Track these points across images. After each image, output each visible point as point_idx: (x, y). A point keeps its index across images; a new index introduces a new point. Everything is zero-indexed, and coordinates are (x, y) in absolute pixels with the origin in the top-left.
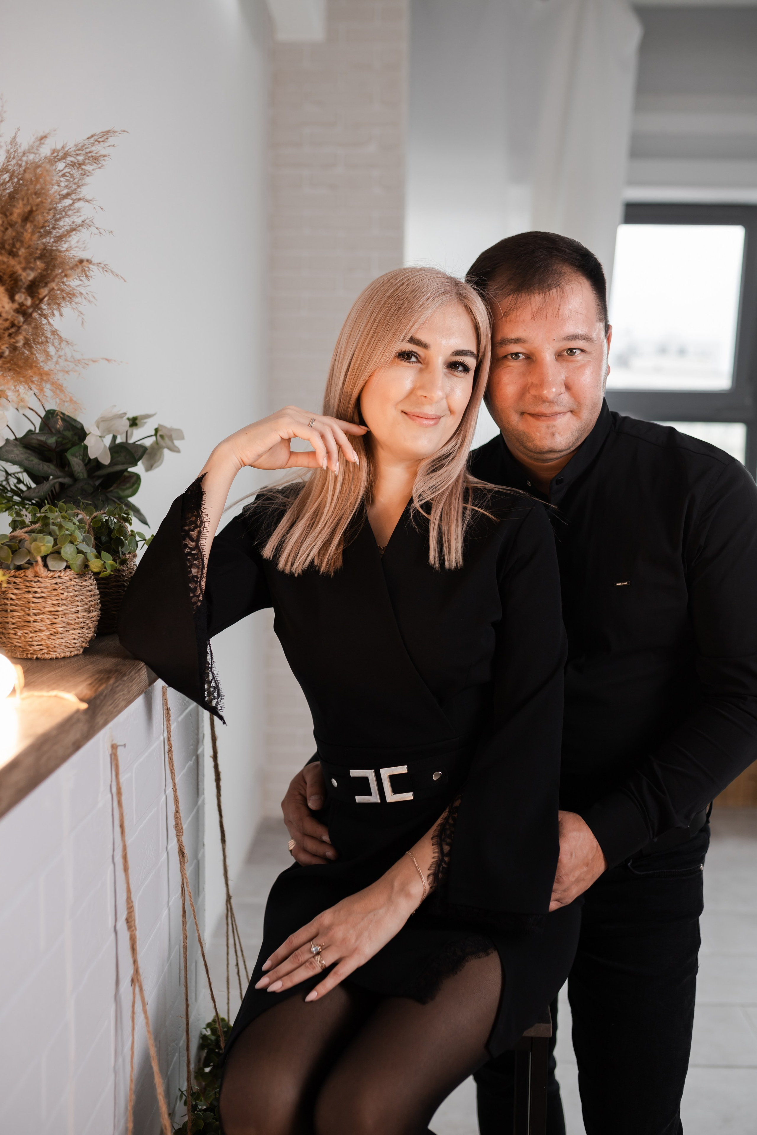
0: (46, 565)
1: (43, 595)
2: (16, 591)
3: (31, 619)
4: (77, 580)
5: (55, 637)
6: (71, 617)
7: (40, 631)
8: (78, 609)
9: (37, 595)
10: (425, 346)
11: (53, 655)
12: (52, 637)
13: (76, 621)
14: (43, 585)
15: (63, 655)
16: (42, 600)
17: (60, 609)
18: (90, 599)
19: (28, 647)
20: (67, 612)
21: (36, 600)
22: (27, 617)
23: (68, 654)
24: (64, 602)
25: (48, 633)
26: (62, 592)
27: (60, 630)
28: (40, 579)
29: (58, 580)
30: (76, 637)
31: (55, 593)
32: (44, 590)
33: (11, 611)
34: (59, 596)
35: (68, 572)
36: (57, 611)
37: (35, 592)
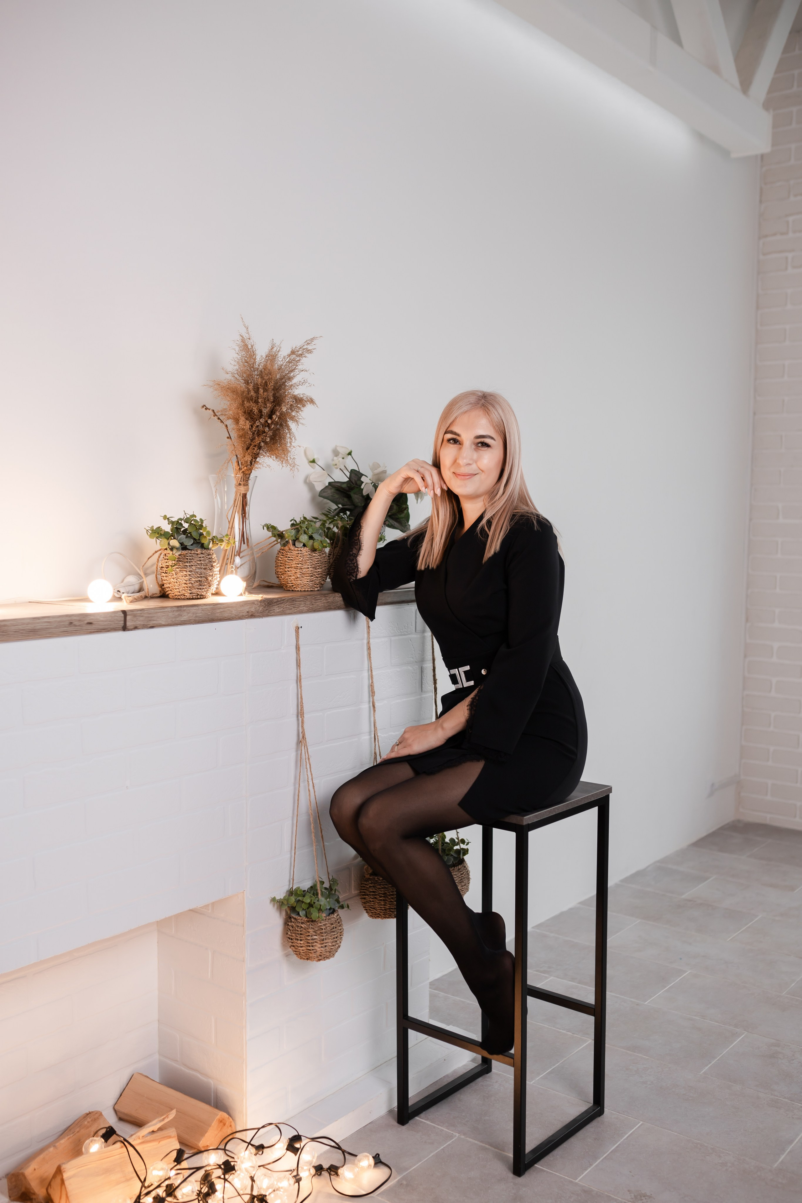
0: (294, 545)
1: (292, 559)
2: (282, 557)
3: (286, 570)
4: (309, 553)
5: (297, 580)
6: (304, 570)
7: (291, 576)
8: (308, 566)
9: (289, 559)
10: (458, 435)
11: (299, 589)
12: (296, 579)
13: (307, 572)
14: (292, 554)
15: (303, 589)
16: (291, 561)
17: (298, 566)
18: (316, 562)
19: (287, 584)
20: (302, 567)
21: (288, 561)
22: (285, 569)
23: (307, 589)
24: (301, 563)
25: (294, 577)
26: (300, 558)
27: (298, 576)
28: (291, 551)
29: (300, 552)
30: (308, 581)
31: (297, 558)
32: (292, 556)
33: (280, 566)
34: (298, 560)
35: (305, 548)
36: (297, 567)
37: (289, 557)
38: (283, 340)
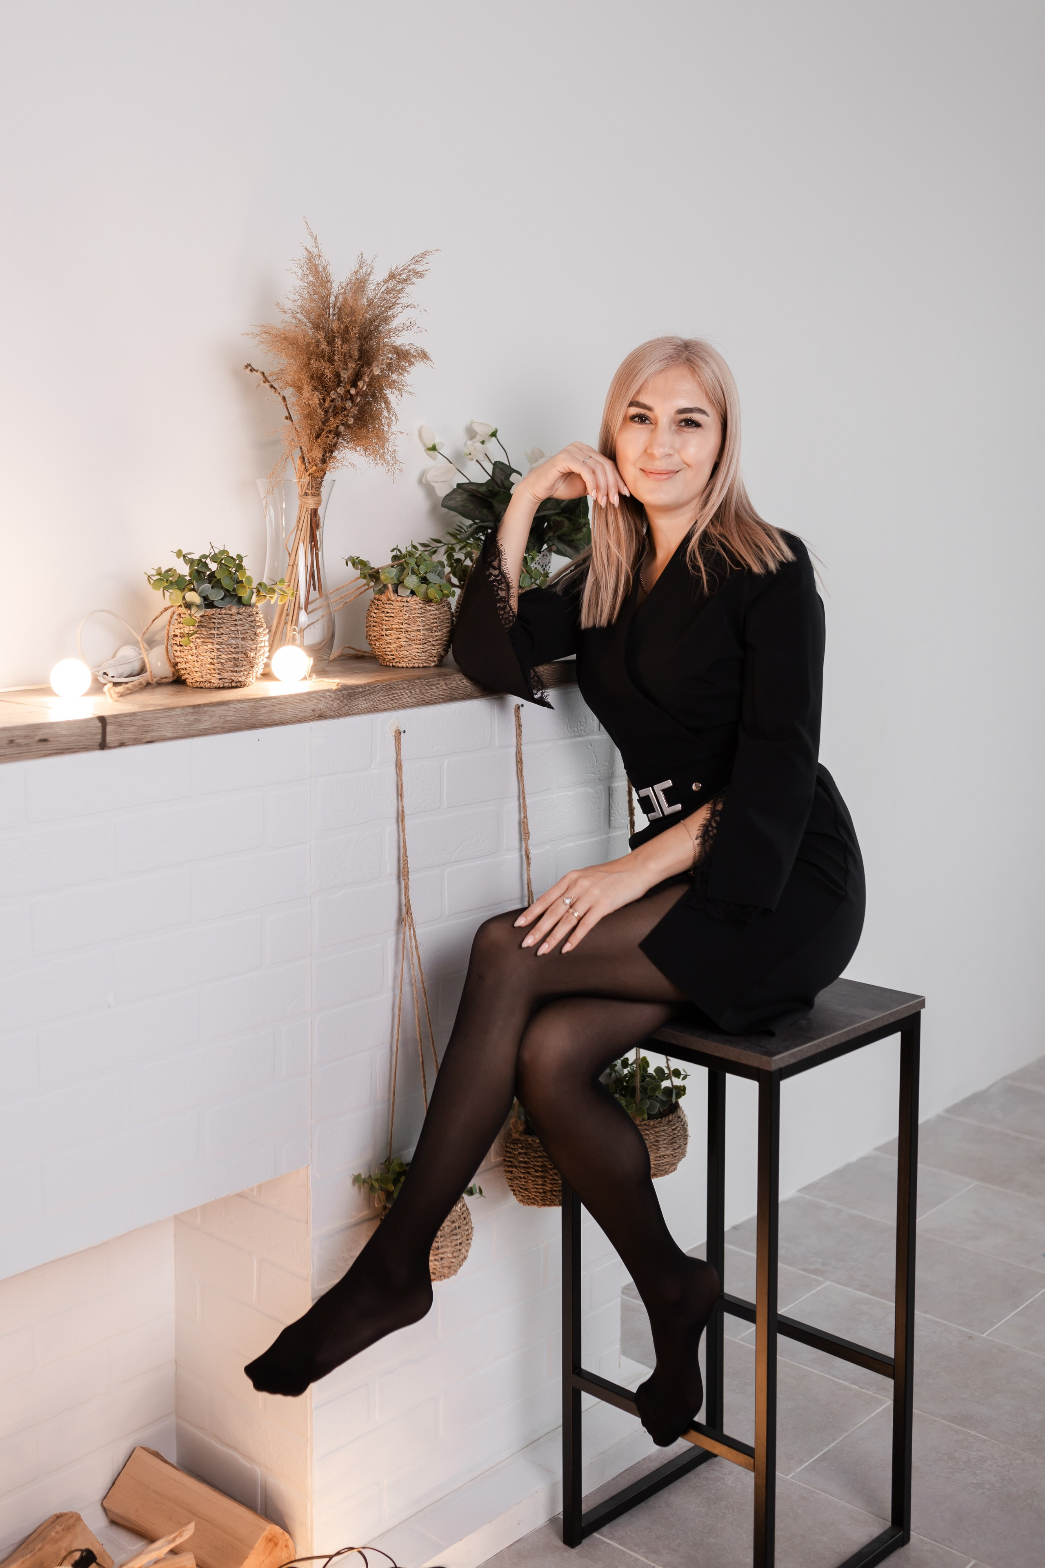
0: (396, 591)
1: (392, 615)
2: (376, 611)
3: (383, 633)
4: (421, 605)
5: (400, 649)
6: (412, 634)
7: (390, 643)
8: (419, 628)
9: (388, 615)
10: (649, 409)
11: (403, 664)
12: (398, 649)
13: (418, 638)
14: (393, 607)
15: (411, 665)
16: (391, 619)
17: (402, 627)
18: (433, 621)
19: (385, 656)
20: (408, 629)
21: (387, 619)
22: (381, 631)
23: (417, 665)
24: (406, 622)
25: (396, 646)
26: (406, 613)
27: (403, 643)
28: (392, 602)
29: (405, 604)
30: (419, 651)
31: (401, 614)
32: (393, 611)
33: (374, 626)
34: (402, 617)
35: (414, 598)
36: (401, 628)
37: (388, 612)
38: (376, 256)
